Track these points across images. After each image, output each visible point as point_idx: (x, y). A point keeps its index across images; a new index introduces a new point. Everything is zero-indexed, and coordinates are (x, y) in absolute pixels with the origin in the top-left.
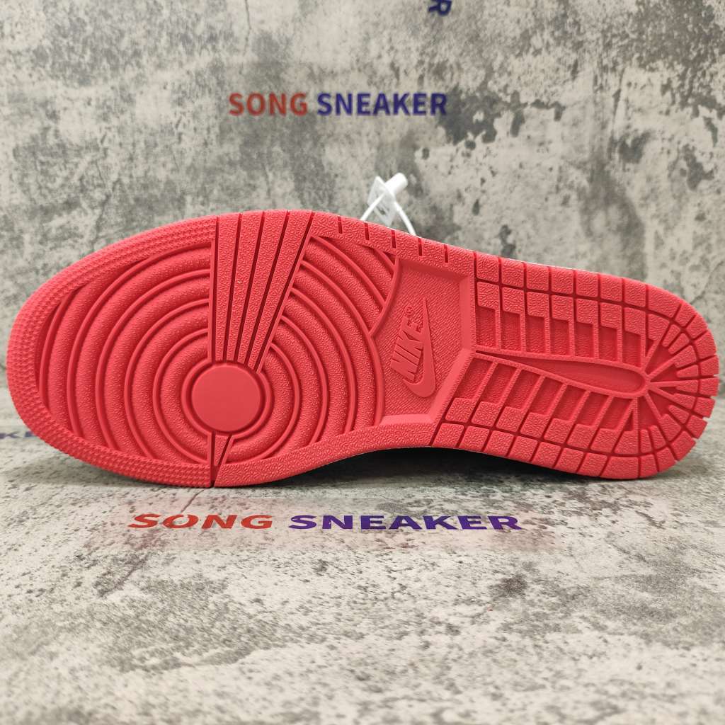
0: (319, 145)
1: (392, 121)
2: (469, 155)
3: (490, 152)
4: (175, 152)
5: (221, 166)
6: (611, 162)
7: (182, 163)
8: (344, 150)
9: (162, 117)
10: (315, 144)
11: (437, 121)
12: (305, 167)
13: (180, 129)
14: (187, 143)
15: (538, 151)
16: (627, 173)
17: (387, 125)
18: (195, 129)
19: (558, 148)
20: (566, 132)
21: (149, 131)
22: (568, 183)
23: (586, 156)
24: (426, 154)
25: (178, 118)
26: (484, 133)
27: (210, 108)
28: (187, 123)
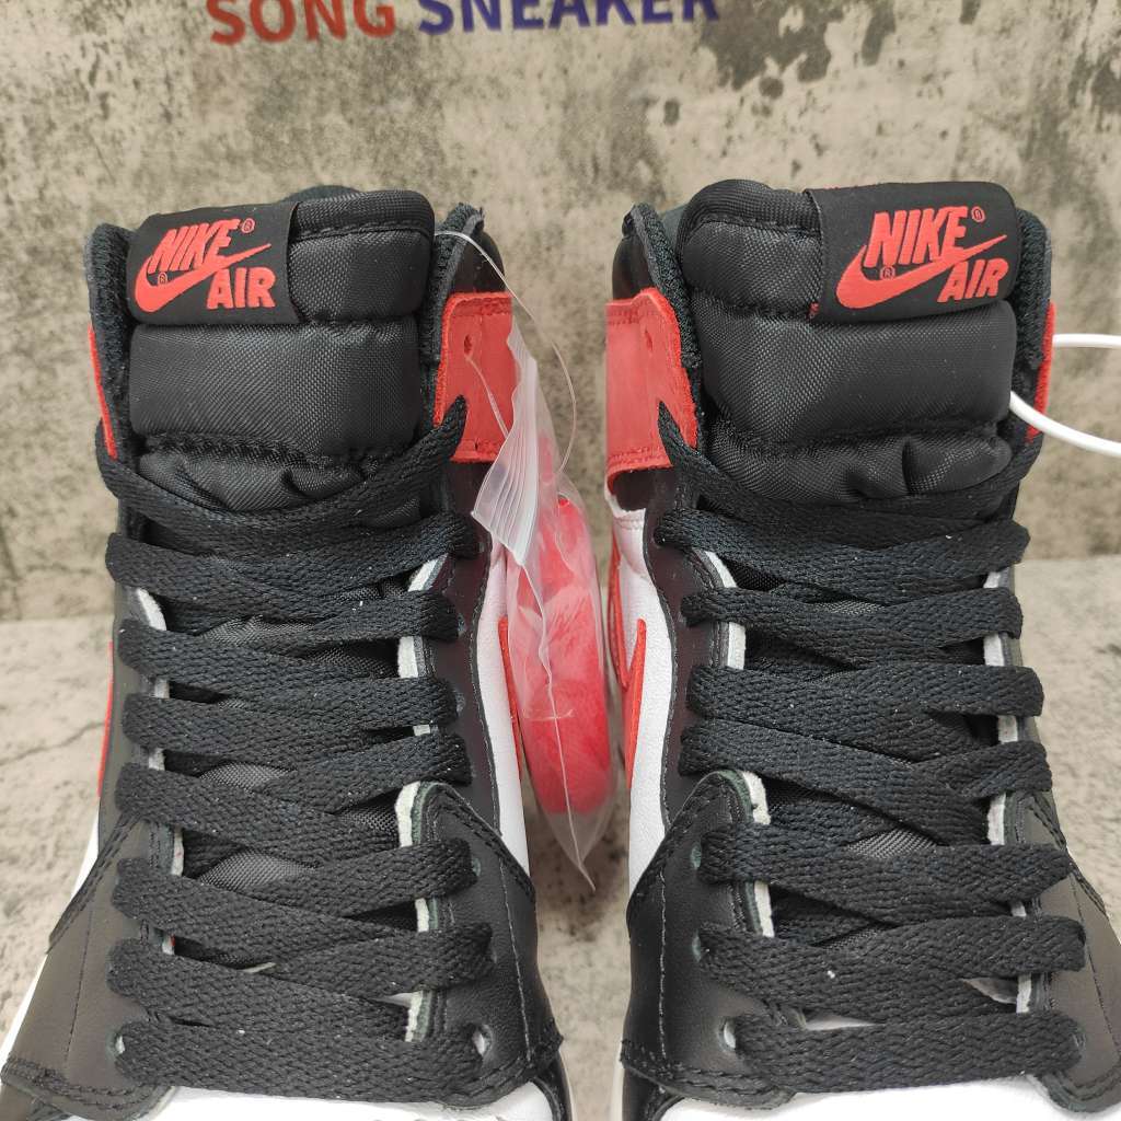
0: (429, 104)
1: (595, 39)
2: (767, 111)
3: (814, 100)
4: (98, 140)
5: (210, 165)
6: (1075, 113)
7: (121, 164)
8: (487, 113)
9: (54, 58)
10: (420, 101)
11: (697, 37)
12: (402, 157)
13: (102, 85)
14: (123, 117)
15: (920, 94)
16: (1104, 135)
17: (583, 48)
18: (136, 83)
19: (963, 86)
20: (985, 47)
21: (30, 94)
22: (978, 162)
23: (1021, 103)
24: (672, 110)
25: (91, 59)
26: (803, 57)
27: (165, 29)
28: (114, 69)
